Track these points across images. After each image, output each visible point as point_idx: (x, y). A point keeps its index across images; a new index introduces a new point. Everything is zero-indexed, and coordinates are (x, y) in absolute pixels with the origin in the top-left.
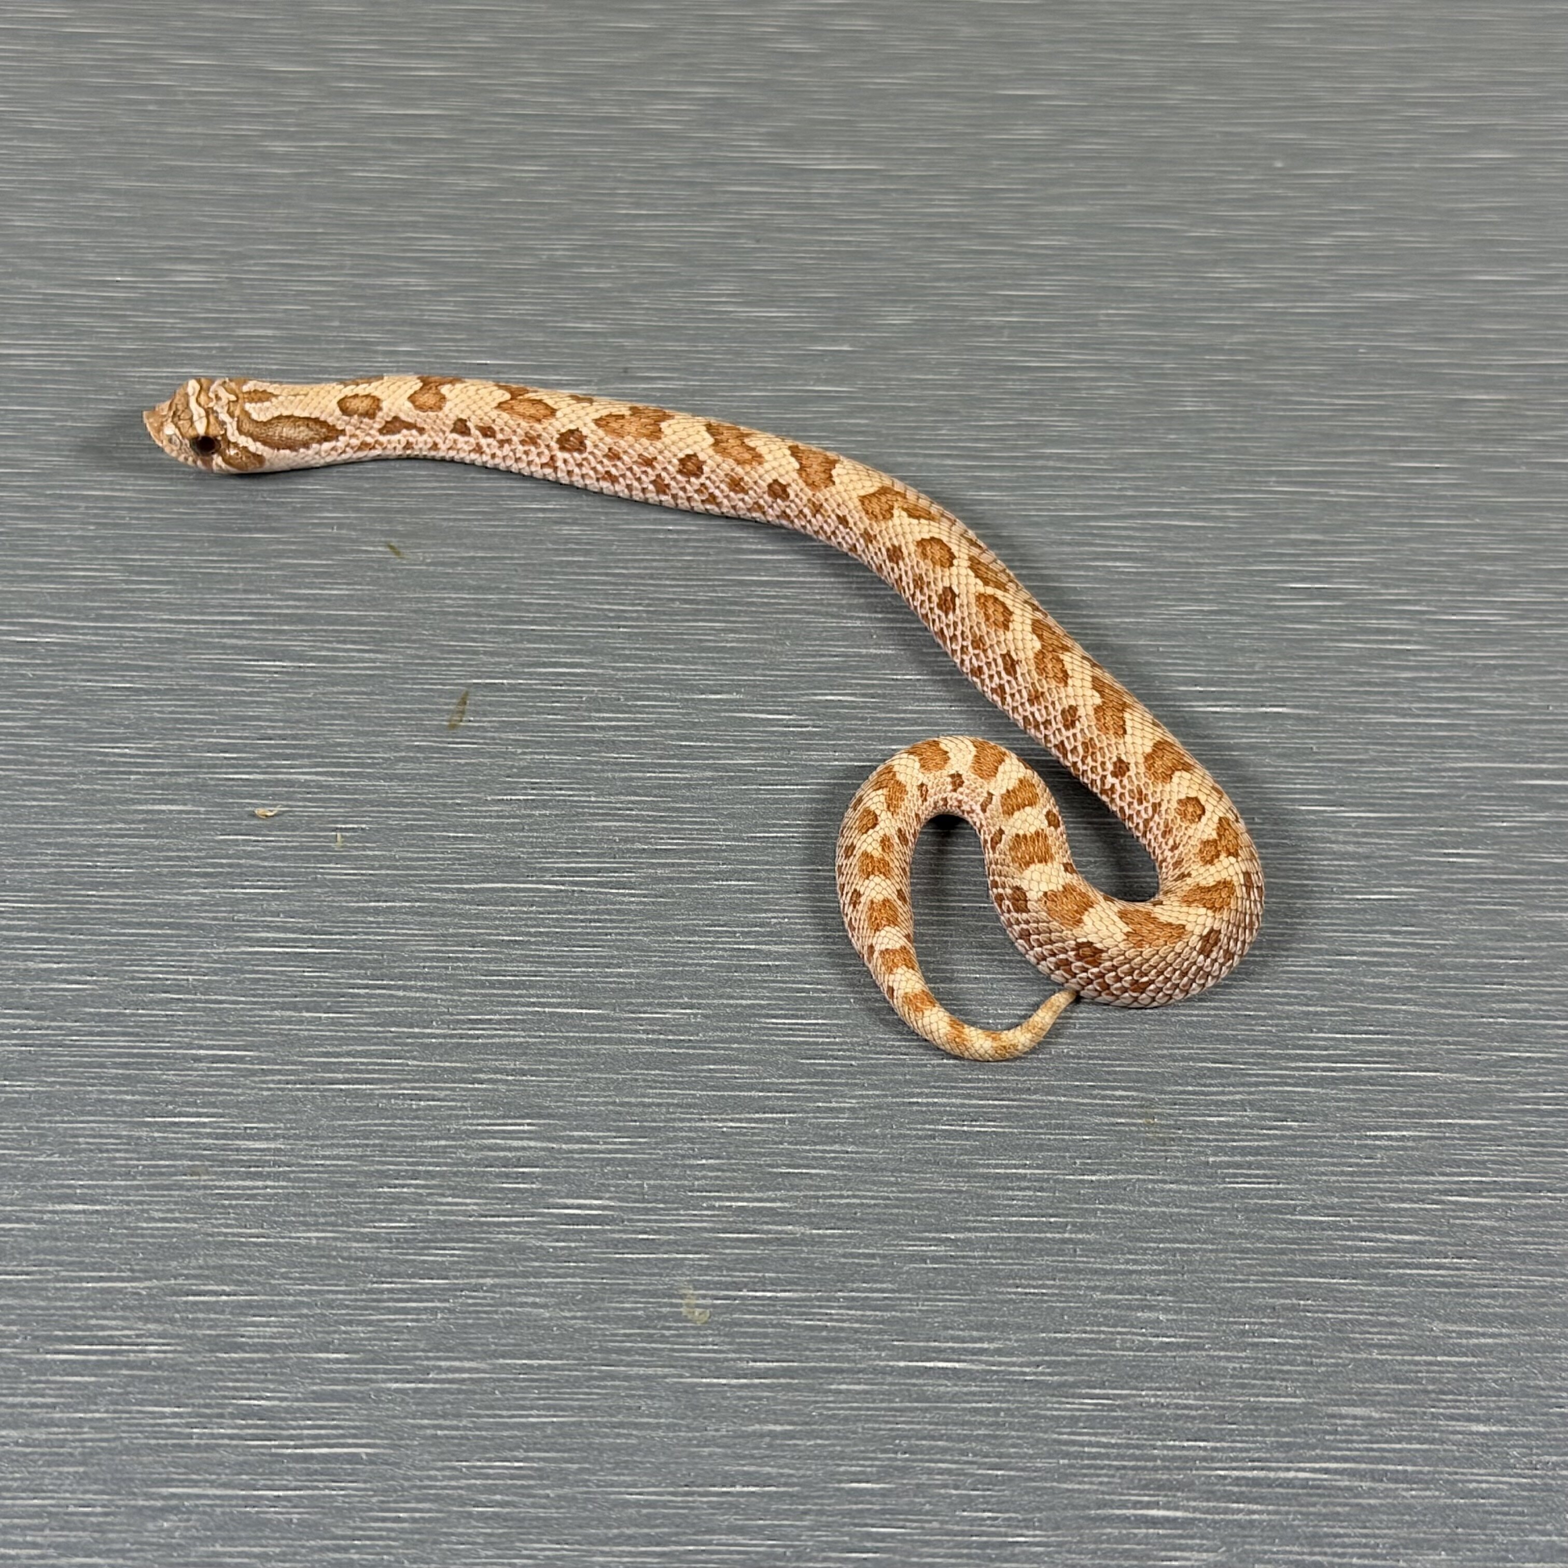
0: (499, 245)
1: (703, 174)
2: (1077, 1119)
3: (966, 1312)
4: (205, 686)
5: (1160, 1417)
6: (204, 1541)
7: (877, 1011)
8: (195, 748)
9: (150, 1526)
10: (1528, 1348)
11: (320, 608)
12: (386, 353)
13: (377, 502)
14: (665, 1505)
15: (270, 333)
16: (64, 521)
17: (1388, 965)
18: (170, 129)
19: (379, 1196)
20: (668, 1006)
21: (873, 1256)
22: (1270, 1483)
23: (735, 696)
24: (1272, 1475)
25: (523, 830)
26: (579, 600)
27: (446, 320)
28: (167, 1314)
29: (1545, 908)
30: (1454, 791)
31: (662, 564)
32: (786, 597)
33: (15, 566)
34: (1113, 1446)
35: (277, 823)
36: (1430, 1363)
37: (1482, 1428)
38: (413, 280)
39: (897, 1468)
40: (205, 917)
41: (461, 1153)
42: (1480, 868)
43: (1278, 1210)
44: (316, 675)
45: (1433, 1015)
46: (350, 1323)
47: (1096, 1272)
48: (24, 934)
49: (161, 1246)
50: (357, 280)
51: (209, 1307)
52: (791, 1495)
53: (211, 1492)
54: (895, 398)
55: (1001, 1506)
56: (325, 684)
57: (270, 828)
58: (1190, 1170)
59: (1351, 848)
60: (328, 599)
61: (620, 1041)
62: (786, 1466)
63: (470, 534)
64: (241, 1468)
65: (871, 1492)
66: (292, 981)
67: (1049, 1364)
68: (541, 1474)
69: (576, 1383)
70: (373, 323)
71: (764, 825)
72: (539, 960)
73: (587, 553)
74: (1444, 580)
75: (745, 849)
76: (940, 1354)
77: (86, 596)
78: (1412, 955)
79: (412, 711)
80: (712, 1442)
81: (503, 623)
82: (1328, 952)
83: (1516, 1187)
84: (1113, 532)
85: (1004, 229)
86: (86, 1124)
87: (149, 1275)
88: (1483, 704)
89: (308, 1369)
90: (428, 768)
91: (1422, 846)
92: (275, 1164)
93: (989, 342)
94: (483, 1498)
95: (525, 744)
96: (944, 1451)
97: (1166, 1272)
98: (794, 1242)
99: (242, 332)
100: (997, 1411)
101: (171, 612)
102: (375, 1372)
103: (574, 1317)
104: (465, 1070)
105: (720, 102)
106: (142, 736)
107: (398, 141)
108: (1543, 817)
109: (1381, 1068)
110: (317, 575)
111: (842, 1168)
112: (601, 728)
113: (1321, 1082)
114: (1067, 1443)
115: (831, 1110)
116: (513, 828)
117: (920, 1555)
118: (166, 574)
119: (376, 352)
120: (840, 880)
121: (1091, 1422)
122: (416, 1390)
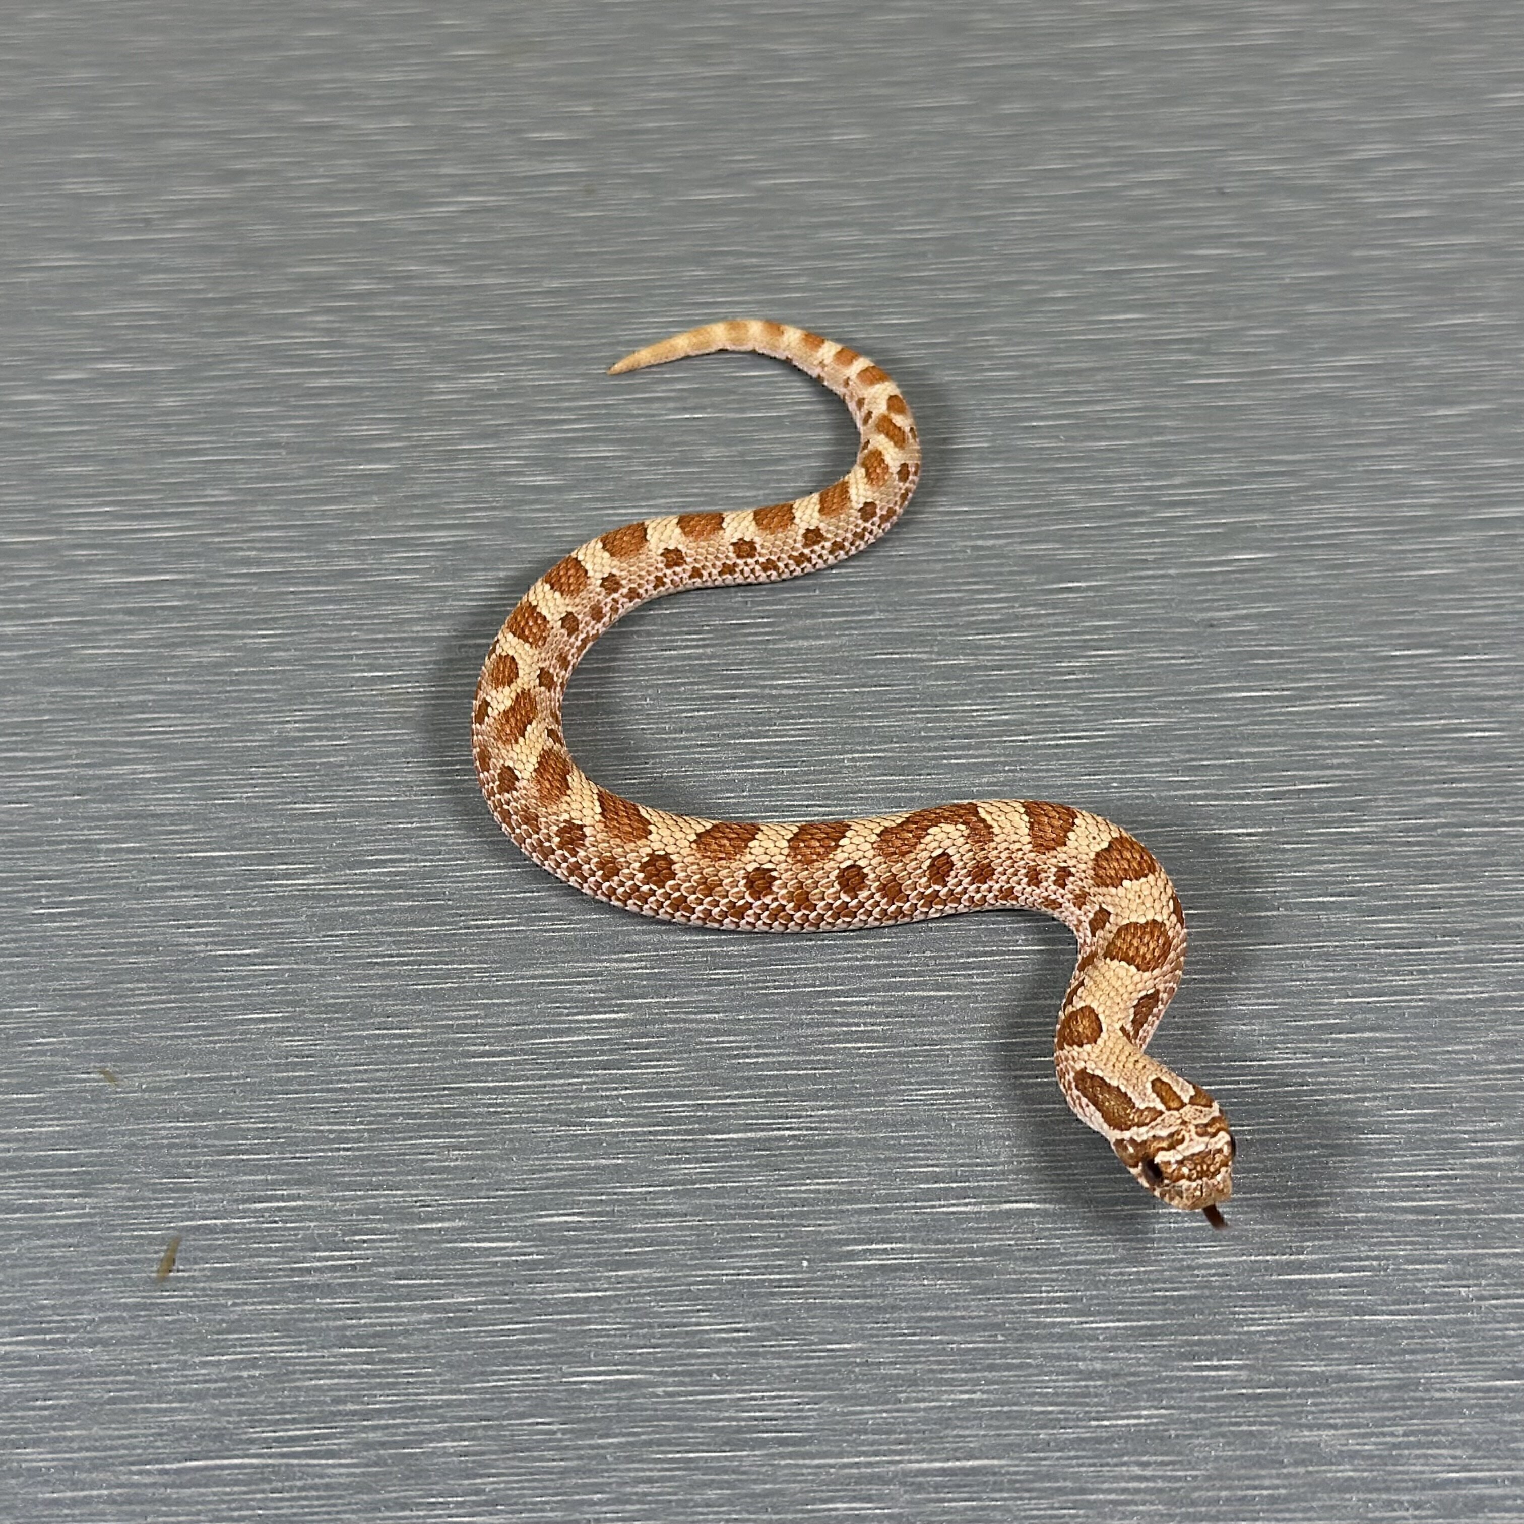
11: (31, 1149)
17: (1136, 1504)
23: (458, 1223)
25: (229, 1396)
26: (299, 1122)
27: (172, 810)
30: (1207, 1292)
31: (385, 1075)
32: (512, 1105)
38: (140, 767)
42: (1234, 1382)
44: (21, 1227)
50: (83, 771)
56: (29, 1237)
59: (1098, 1366)
63: (188, 1053)
71: (482, 1373)
73: (308, 1066)
75: (462, 1403)
78: (1160, 1490)
79: (120, 1262)
81: (219, 1153)
82: (1073, 1492)
84: (855, 1008)
90: (135, 1329)
91: (1174, 1359)
95: (237, 1293)
105: (460, 547)
110: (27, 1111)
112: (316, 1270)
116: (221, 1393)
119: (99, 851)
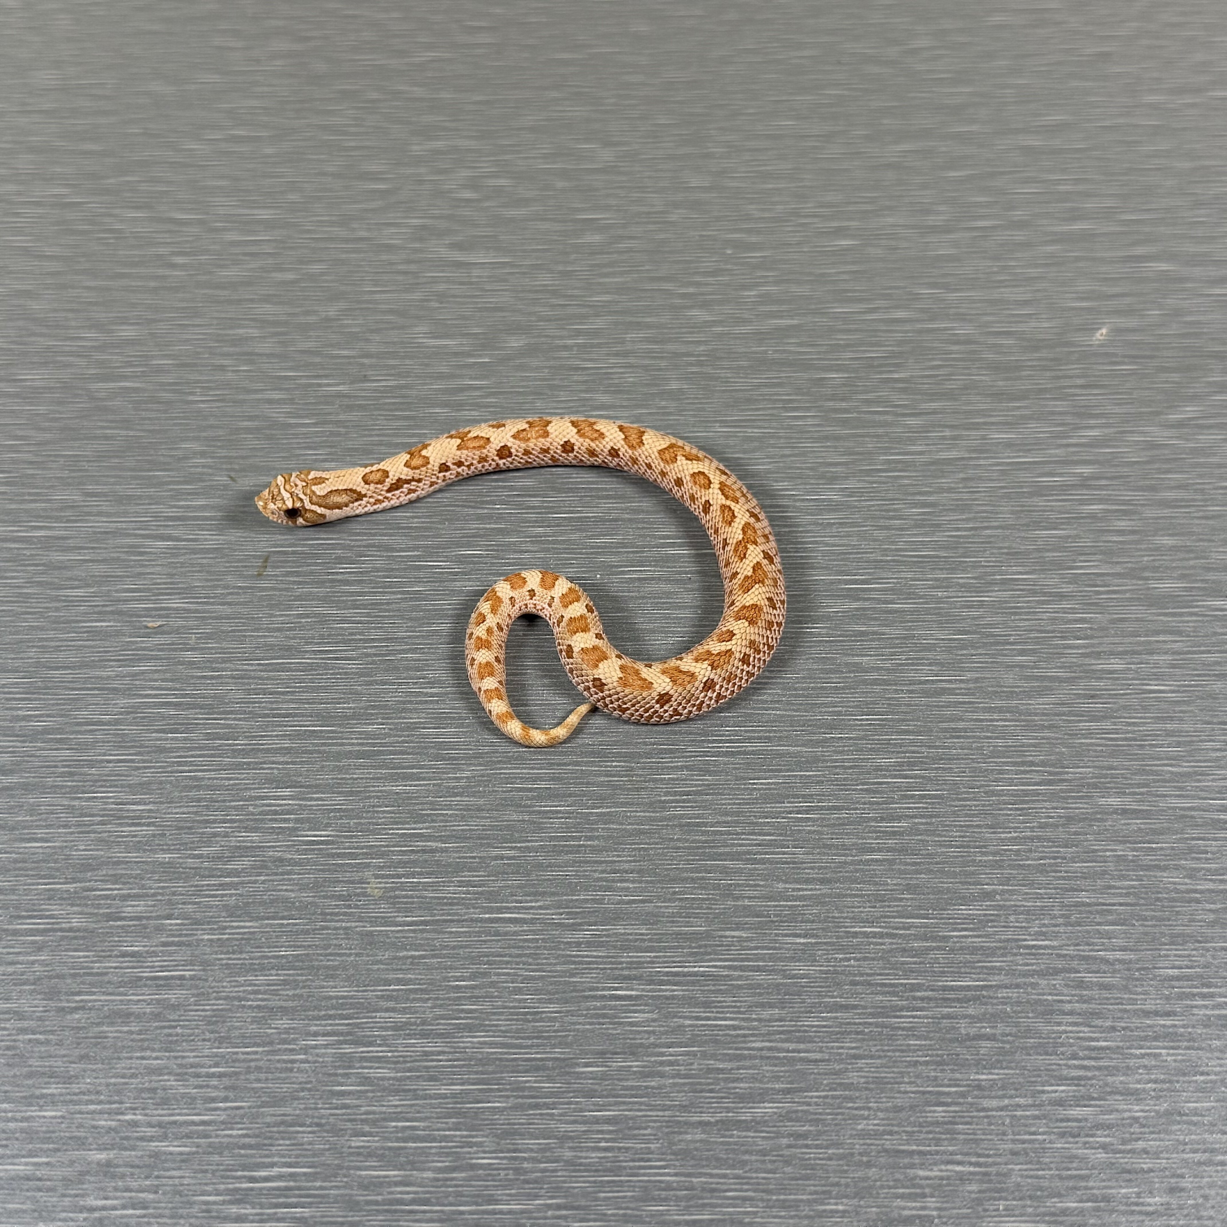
0: (298, 310)
1: (413, 267)
2: (592, 779)
3: (524, 886)
4: (123, 556)
5: (627, 940)
6: (98, 1024)
7: (485, 723)
8: (117, 591)
9: (69, 1017)
10: (830, 896)
12: (233, 371)
13: (223, 453)
14: (351, 997)
15: (170, 362)
16: (51, 469)
18: (121, 252)
19: (204, 833)
20: (369, 724)
21: (474, 858)
22: (685, 975)
24: (686, 970)
28: (83, 902)
29: (853, 655)
33: (23, 494)
34: (600, 957)
35: (159, 631)
36: (776, 906)
37: (802, 940)
39: (481, 973)
40: (116, 684)
41: (251, 809)
43: (698, 825)
45: (789, 716)
46: (184, 903)
47: (596, 862)
48: (18, 696)
49: (82, 864)
51: (107, 897)
52: (421, 990)
53: (103, 998)
54: (512, 387)
55: (537, 992)
57: (156, 633)
58: (651, 804)
60: (194, 507)
61: (342, 744)
62: (420, 974)
64: (121, 984)
65: (466, 987)
66: (163, 717)
67: (568, 913)
68: (285, 983)
69: (307, 932)
70: (228, 355)
72: (300, 701)
74: (809, 477)
76: (509, 910)
77: (62, 509)
80: (380, 962)
83: (829, 808)
85: (576, 292)
86: (46, 799)
87: (74, 880)
88: (827, 545)
89: (159, 929)
92: (149, 817)
93: (565, 354)
94: (252, 997)
96: (507, 963)
97: (634, 861)
98: (433, 851)
99: (154, 362)
100: (537, 940)
101: (108, 516)
102: (197, 930)
103: (307, 896)
104: (256, 763)
106: (88, 586)
107: (245, 254)
108: (855, 605)
109: (759, 746)
111: (461, 810)
113: (726, 754)
114: (574, 956)
115: (456, 778)
117: (490, 1020)
118: (106, 496)
120: (467, 652)
121: (589, 944)
122: (219, 939)
